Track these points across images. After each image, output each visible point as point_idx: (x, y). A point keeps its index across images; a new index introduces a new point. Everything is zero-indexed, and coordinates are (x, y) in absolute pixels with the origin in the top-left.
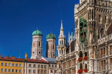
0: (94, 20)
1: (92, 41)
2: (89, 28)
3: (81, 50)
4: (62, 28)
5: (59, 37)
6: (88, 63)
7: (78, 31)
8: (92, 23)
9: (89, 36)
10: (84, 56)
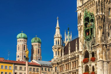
0: (103, 14)
1: (101, 38)
2: (97, 23)
3: (87, 50)
4: (58, 26)
5: (55, 37)
6: (95, 65)
7: (82, 28)
8: (101, 17)
9: (98, 32)
10: (90, 56)
